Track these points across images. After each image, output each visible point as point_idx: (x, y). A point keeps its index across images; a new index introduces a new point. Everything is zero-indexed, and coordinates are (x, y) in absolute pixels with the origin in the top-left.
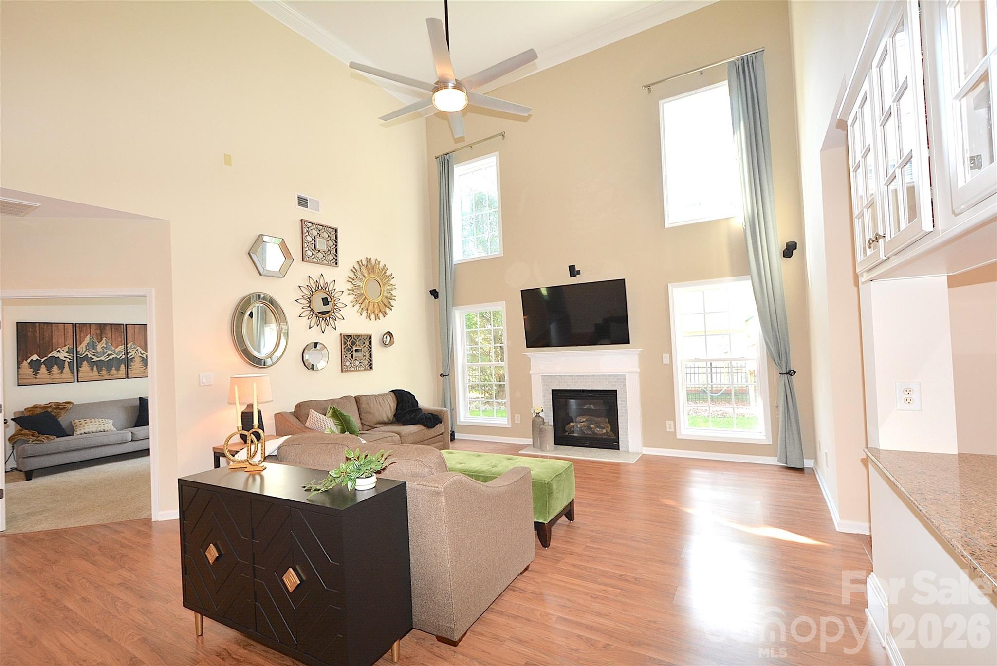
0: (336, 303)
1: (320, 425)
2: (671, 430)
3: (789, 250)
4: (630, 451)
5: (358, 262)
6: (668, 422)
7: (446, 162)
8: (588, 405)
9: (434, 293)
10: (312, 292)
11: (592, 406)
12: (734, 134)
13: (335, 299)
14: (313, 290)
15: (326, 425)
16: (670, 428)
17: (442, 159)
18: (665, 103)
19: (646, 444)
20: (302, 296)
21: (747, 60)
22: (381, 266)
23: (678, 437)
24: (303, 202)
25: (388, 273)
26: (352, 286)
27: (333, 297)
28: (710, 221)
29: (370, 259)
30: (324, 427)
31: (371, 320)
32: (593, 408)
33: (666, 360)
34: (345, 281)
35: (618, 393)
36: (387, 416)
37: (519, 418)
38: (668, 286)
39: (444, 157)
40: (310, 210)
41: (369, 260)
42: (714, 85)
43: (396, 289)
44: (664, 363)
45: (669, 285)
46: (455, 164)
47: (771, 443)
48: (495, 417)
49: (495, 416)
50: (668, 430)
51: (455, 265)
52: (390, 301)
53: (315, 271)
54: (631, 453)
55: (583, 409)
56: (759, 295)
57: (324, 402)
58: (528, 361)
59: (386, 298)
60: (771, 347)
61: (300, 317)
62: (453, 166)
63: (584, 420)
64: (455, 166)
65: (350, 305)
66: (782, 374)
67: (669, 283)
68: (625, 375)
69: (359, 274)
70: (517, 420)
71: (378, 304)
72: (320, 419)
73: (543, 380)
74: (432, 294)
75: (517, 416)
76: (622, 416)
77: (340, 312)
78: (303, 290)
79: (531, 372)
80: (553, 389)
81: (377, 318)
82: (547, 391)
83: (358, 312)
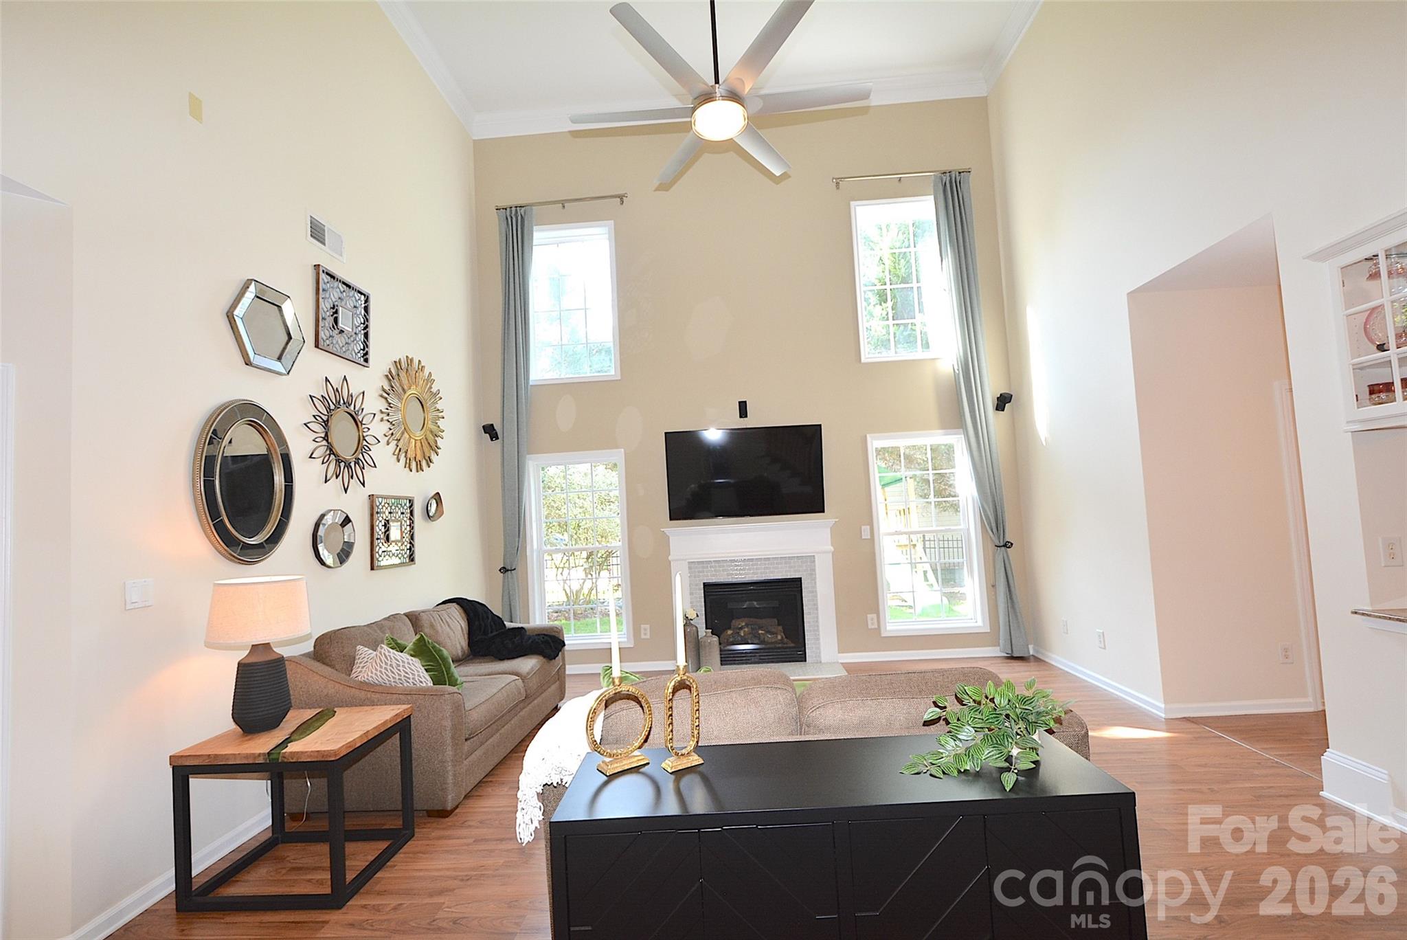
0: (365, 434)
1: (403, 674)
2: (873, 627)
3: (1003, 402)
4: (823, 662)
5: (395, 362)
6: (869, 616)
7: (519, 218)
8: (748, 603)
9: (490, 431)
10: (330, 410)
11: (755, 603)
12: (942, 261)
13: (364, 426)
14: (332, 407)
15: (416, 673)
16: (872, 624)
17: (511, 213)
18: (858, 206)
19: (842, 650)
20: (314, 416)
21: (955, 178)
22: (426, 373)
23: (883, 635)
24: (317, 232)
25: (434, 390)
26: (386, 405)
27: (362, 424)
28: (913, 360)
29: (412, 360)
30: (411, 676)
31: (411, 471)
32: (758, 606)
33: (866, 535)
34: (377, 394)
35: (803, 582)
36: (462, 648)
37: (648, 630)
38: (866, 436)
39: (516, 210)
40: (328, 250)
41: (410, 361)
42: (916, 198)
43: (443, 418)
44: (863, 537)
45: (868, 436)
46: (535, 225)
47: (989, 631)
48: (599, 633)
49: (599, 631)
50: (870, 626)
51: (531, 386)
52: (436, 438)
53: (335, 369)
54: (825, 663)
55: (741, 608)
56: (976, 453)
57: (365, 628)
58: (666, 539)
59: (431, 432)
60: (989, 513)
61: (310, 457)
62: (532, 227)
63: (744, 624)
64: (535, 227)
65: (384, 440)
66: (999, 547)
67: (869, 433)
68: (814, 556)
69: (396, 384)
70: (645, 634)
71: (421, 443)
72: (403, 662)
73: (690, 568)
74: (485, 433)
75: (646, 627)
76: (809, 614)
77: (369, 452)
78: (316, 403)
79: (670, 558)
80: (705, 581)
81: (420, 468)
82: (696, 585)
83: (394, 454)
